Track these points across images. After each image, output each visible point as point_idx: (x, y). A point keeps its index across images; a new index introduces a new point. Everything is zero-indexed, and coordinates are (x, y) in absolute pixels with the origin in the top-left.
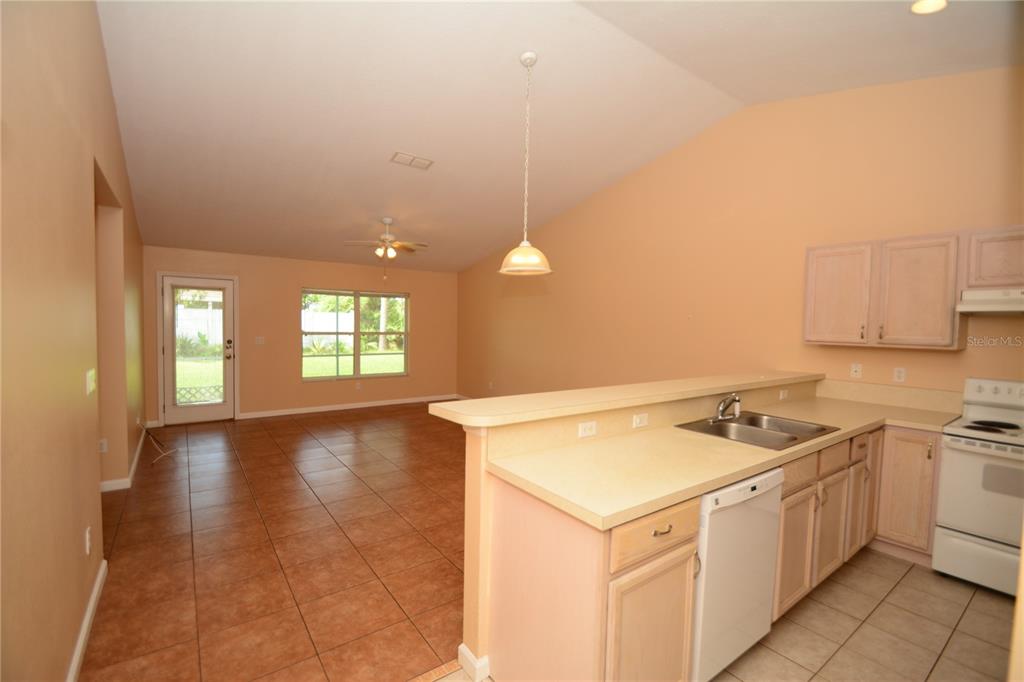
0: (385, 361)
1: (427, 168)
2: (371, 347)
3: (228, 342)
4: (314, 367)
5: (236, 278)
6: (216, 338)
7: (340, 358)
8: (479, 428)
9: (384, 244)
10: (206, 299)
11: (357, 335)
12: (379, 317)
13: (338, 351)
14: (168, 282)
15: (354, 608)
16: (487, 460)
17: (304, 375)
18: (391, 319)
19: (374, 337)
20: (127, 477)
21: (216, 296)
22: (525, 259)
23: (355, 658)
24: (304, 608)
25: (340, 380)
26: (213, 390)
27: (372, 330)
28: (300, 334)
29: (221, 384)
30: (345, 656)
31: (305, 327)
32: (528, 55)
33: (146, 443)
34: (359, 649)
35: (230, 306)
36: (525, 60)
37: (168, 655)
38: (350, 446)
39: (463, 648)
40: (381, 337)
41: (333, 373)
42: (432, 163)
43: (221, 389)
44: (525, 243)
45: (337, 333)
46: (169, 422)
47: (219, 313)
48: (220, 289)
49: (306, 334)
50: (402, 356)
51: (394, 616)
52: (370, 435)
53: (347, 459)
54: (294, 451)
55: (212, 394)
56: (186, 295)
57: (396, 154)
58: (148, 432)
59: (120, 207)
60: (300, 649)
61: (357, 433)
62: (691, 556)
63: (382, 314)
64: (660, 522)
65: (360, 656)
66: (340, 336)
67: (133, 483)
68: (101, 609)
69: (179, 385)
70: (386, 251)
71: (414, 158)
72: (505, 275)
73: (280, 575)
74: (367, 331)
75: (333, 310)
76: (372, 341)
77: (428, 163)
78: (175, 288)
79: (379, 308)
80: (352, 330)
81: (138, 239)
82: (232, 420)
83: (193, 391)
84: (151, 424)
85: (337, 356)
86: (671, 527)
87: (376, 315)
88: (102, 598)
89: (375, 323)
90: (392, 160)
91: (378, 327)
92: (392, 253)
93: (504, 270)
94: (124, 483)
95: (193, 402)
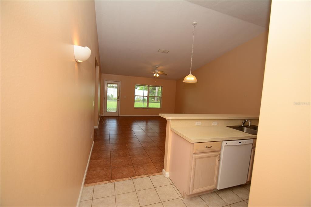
0: (156, 105)
1: (167, 53)
2: (152, 100)
3: (118, 97)
4: (137, 105)
5: (120, 81)
6: (115, 96)
7: (144, 103)
8: (169, 119)
9: (156, 73)
10: (113, 86)
11: (148, 97)
12: (155, 92)
13: (144, 101)
14: (106, 82)
15: (141, 159)
16: (171, 127)
17: (135, 107)
18: (158, 93)
19: (154, 97)
20: (97, 126)
21: (116, 86)
22: (190, 78)
23: (140, 168)
24: (131, 157)
25: (143, 108)
26: (114, 109)
27: (153, 96)
28: (134, 96)
29: (116, 107)
30: (139, 167)
31: (136, 94)
32: (195, 22)
33: (100, 119)
34: (141, 166)
35: (119, 88)
36: (194, 24)
37: (105, 160)
38: (145, 125)
39: (163, 170)
40: (156, 98)
41: (142, 107)
42: (169, 51)
43: (116, 109)
44: (190, 74)
45: (144, 96)
46: (105, 115)
47: (116, 89)
48: (117, 84)
49: (136, 96)
50: (160, 104)
51: (150, 162)
52: (150, 124)
53: (144, 128)
54: (131, 125)
55: (114, 110)
56: (109, 85)
57: (159, 50)
58: (101, 117)
59: (98, 66)
60: (130, 164)
61: (147, 122)
62: (218, 155)
63: (156, 91)
64: (209, 145)
65: (142, 167)
66: (144, 97)
67: (98, 127)
68: (93, 150)
69: (107, 107)
70: (156, 75)
71: (164, 50)
72: (185, 83)
73: (127, 150)
74: (152, 96)
75: (143, 90)
76: (153, 99)
77: (168, 51)
78: (108, 83)
79: (155, 89)
80: (147, 96)
81: (101, 72)
82: (118, 116)
83: (110, 109)
84: (101, 115)
85: (143, 102)
86: (211, 147)
87: (155, 91)
88: (93, 148)
89: (154, 93)
90: (158, 51)
91: (155, 95)
92: (158, 75)
93: (184, 81)
94: (96, 127)
95: (110, 111)
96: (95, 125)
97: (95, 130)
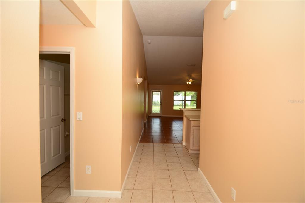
1: (194, 66)
3: (161, 102)
5: (163, 89)
9: (189, 81)
11: (185, 101)
14: (152, 90)
16: (185, 115)
17: (174, 109)
21: (159, 93)
31: (174, 99)
33: (148, 118)
35: (161, 95)
46: (151, 115)
47: (159, 96)
49: (175, 100)
55: (158, 111)
56: (155, 93)
67: (147, 122)
69: (153, 110)
78: (153, 91)
81: (148, 84)
82: (161, 116)
84: (149, 115)
92: (190, 83)
95: (154, 112)
96: (144, 120)
97: (145, 123)
